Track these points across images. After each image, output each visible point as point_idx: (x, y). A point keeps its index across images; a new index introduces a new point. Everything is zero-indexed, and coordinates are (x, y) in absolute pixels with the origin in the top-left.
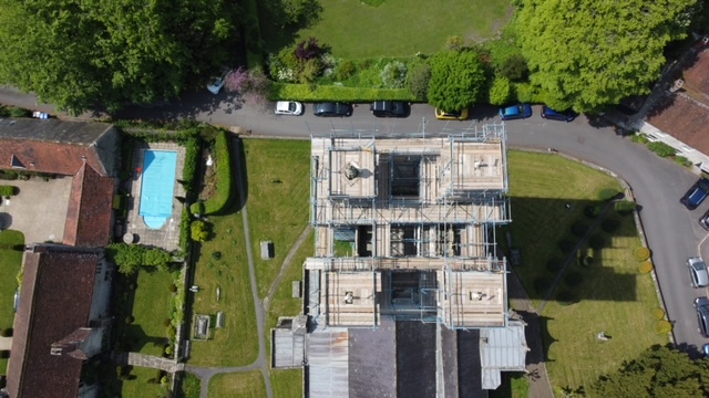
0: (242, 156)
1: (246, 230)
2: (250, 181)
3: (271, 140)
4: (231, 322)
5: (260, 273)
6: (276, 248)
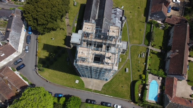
0: (131, 95)
1: (131, 76)
2: (130, 88)
3: (123, 98)
4: (136, 55)
5: (129, 65)
6: (124, 70)
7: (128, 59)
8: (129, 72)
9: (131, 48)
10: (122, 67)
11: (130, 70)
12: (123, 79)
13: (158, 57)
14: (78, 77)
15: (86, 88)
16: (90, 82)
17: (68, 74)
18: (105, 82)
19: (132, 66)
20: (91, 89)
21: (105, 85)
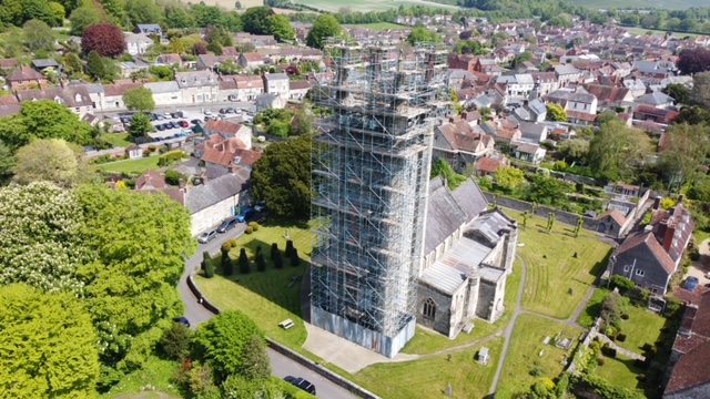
1: (496, 378)
4: (536, 335)
5: (495, 348)
6: (472, 356)
7: (498, 334)
8: (490, 365)
9: (518, 316)
10: (468, 345)
11: (496, 363)
12: (458, 373)
13: (632, 371)
14: (299, 319)
15: (304, 350)
16: (331, 341)
17: (273, 304)
18: (382, 359)
19: (508, 353)
20: (321, 359)
21: (377, 366)
